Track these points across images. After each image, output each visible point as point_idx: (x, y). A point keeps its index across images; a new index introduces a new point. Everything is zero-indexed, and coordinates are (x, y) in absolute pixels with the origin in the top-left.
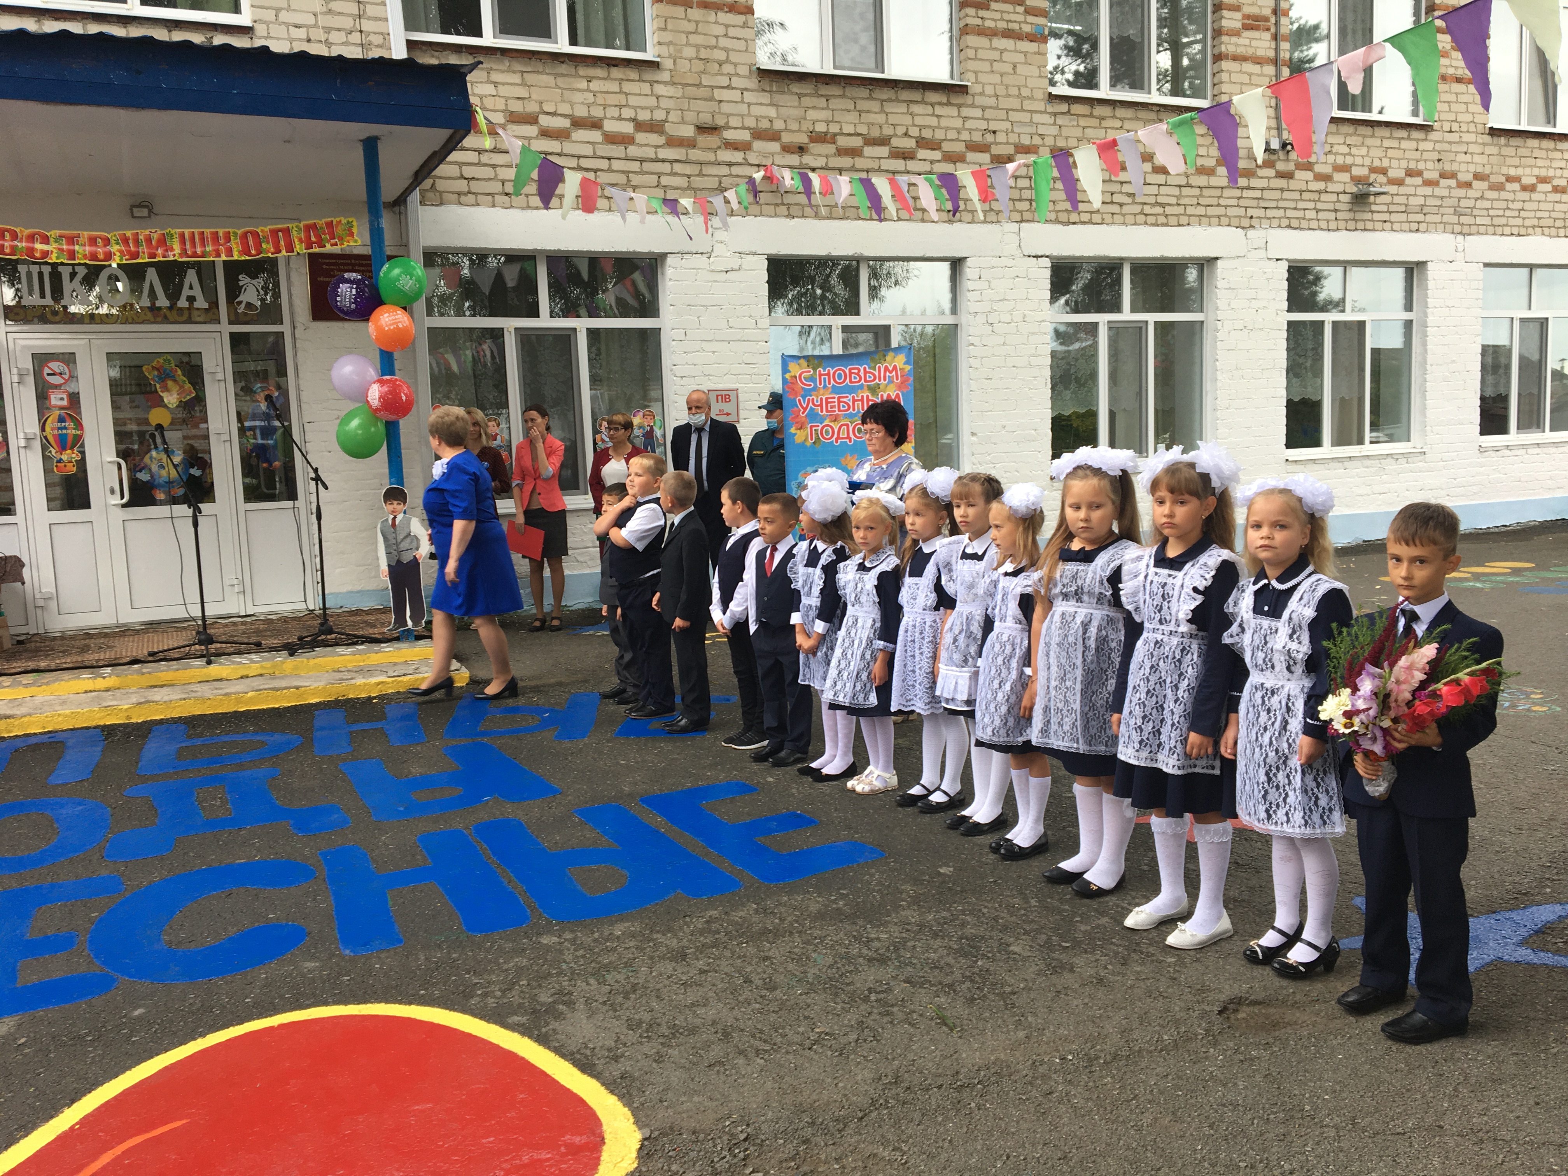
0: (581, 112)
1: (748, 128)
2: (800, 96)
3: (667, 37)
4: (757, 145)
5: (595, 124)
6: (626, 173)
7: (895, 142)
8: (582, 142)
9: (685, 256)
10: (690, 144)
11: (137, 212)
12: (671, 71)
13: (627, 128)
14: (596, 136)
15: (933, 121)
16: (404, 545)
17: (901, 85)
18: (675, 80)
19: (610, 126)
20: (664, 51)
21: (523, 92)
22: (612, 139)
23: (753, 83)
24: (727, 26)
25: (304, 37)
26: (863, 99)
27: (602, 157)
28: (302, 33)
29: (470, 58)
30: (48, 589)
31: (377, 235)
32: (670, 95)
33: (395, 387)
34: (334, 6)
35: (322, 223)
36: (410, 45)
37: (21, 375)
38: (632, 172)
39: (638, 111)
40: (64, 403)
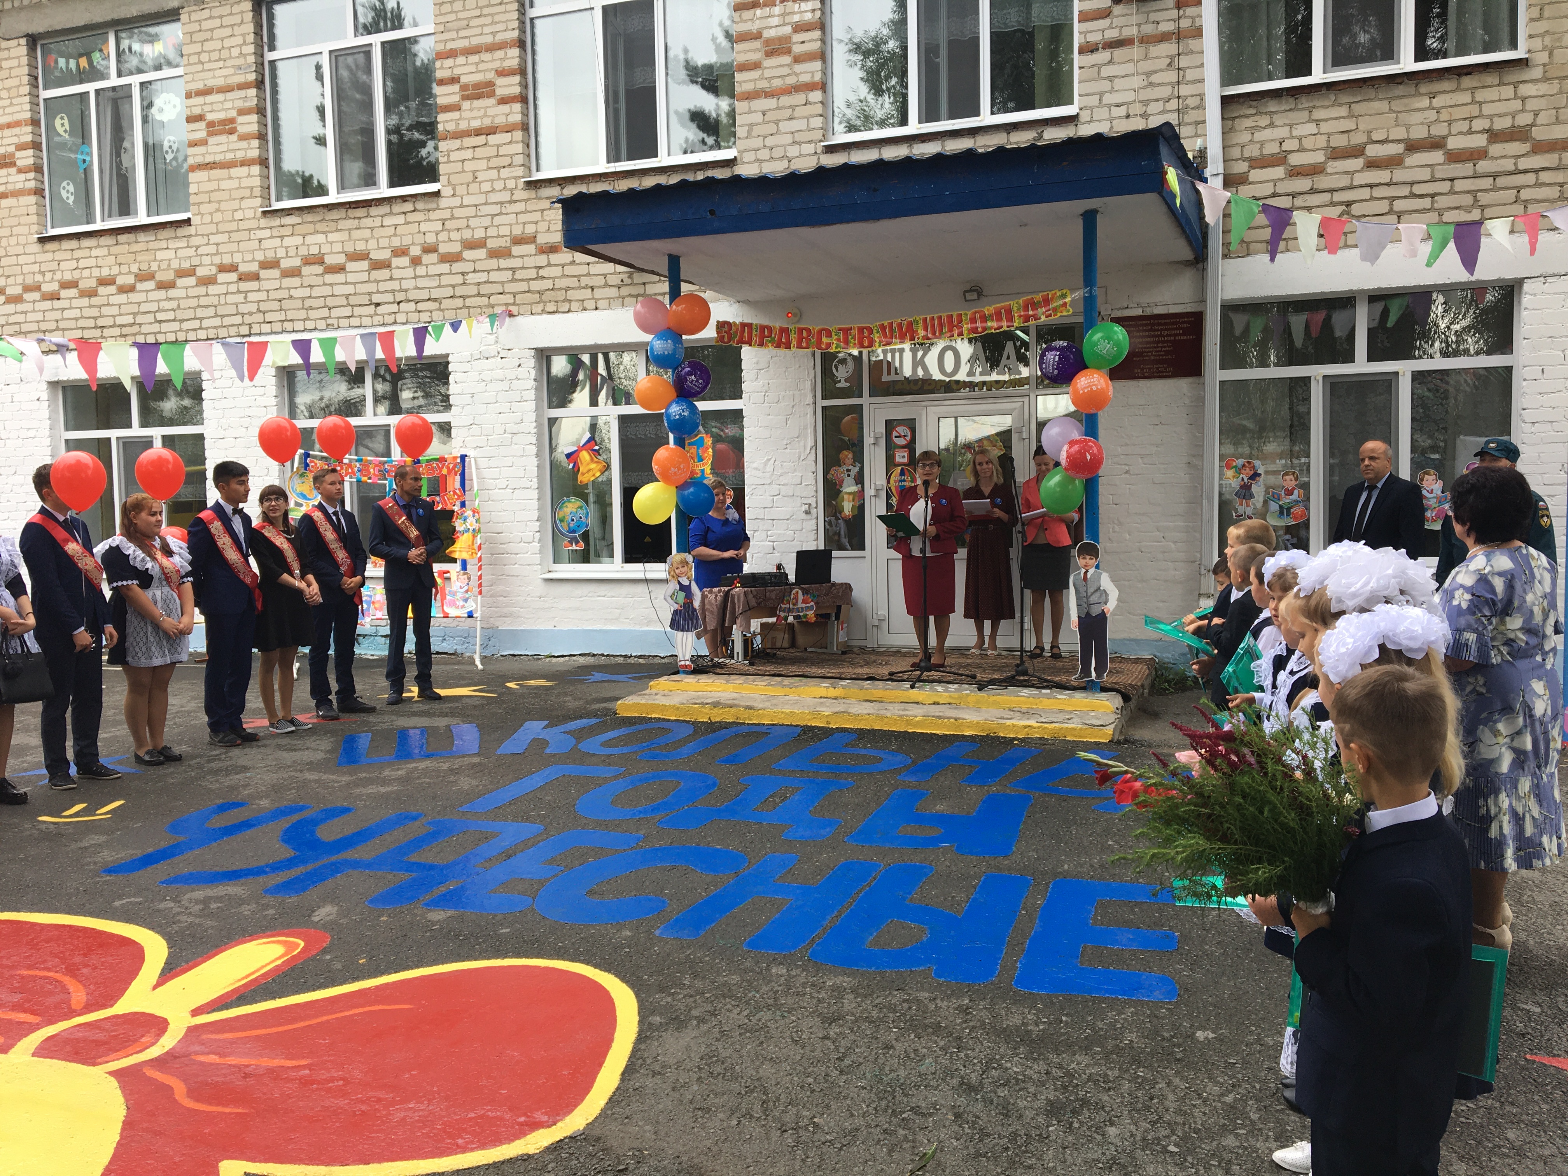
0: (1418, 133)
3: (1543, 26)
5: (1436, 144)
6: (1474, 193)
8: (1417, 166)
9: (1549, 280)
10: (1566, 146)
11: (969, 296)
12: (1544, 65)
13: (1480, 141)
14: (1437, 156)
16: (1094, 599)
18: (1549, 75)
19: (1453, 143)
20: (1537, 43)
21: (1349, 124)
22: (1455, 157)
25: (1124, 114)
27: (1443, 180)
28: (1122, 111)
29: (1291, 100)
30: (883, 612)
31: (1089, 302)
32: (1541, 93)
33: (1083, 448)
34: (1155, 78)
35: (1038, 297)
36: (1226, 101)
37: (876, 438)
38: (1481, 191)
39: (1495, 119)
40: (905, 460)
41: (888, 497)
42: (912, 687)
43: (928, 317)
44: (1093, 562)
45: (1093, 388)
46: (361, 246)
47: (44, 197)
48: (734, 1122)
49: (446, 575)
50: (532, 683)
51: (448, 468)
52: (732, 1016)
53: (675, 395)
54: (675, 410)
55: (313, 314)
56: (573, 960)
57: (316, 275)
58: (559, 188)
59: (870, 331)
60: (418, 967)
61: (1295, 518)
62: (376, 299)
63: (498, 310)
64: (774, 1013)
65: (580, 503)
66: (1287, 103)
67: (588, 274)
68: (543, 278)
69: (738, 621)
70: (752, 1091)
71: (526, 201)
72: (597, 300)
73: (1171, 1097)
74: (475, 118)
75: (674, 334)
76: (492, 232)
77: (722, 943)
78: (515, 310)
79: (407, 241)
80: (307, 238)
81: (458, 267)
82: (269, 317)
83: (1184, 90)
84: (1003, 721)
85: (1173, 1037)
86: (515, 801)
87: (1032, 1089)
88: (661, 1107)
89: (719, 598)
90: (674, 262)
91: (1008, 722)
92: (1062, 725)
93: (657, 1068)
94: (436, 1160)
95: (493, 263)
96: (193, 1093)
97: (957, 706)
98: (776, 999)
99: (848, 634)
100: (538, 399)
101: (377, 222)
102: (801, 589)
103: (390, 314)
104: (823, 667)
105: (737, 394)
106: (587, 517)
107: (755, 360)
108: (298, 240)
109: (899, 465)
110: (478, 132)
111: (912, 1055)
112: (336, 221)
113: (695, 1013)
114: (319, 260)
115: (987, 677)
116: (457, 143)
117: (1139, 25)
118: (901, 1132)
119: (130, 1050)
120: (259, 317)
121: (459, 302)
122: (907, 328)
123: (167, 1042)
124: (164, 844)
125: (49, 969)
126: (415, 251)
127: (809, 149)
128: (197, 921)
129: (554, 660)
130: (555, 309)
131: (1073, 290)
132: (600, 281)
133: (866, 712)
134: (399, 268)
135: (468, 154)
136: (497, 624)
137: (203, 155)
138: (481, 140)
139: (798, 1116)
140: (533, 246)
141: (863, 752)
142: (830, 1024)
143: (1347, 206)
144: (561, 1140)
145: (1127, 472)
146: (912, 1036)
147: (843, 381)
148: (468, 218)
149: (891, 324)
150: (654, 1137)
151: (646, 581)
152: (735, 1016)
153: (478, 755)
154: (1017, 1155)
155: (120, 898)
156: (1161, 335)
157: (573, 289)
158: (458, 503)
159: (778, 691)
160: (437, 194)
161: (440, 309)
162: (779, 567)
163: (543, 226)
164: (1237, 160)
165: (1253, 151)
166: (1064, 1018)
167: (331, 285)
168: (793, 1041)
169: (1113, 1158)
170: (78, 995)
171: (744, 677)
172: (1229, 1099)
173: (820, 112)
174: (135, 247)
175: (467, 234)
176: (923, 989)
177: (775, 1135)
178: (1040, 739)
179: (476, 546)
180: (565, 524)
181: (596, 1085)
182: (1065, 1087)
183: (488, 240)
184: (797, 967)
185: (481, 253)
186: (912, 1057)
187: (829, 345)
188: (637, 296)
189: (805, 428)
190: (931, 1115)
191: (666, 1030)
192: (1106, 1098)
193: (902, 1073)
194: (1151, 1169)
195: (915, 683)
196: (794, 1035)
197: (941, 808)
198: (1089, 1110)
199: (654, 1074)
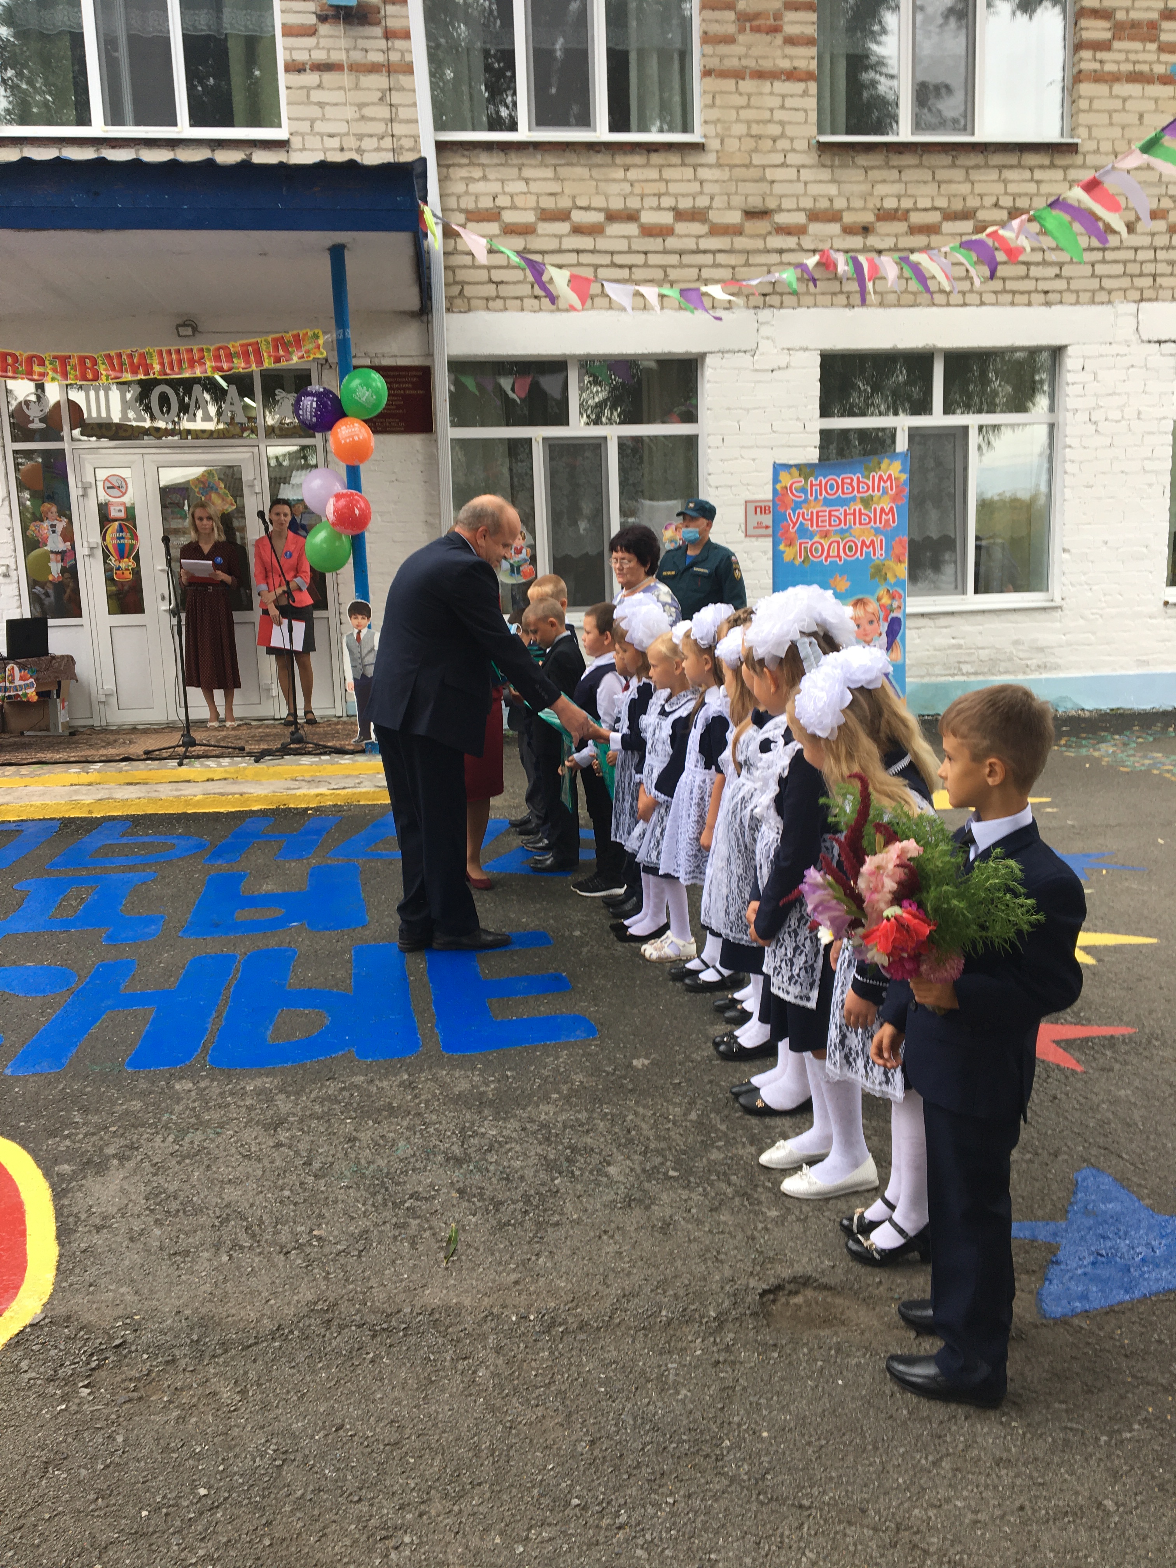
0: (617, 204)
1: (804, 210)
2: (866, 170)
3: (714, 114)
4: (815, 228)
5: (631, 216)
6: (664, 268)
7: (981, 215)
8: (616, 237)
9: (726, 355)
10: (736, 231)
11: (183, 332)
12: (717, 152)
13: (667, 218)
14: (632, 229)
15: (1032, 188)
17: (992, 148)
18: (721, 161)
19: (647, 217)
20: (711, 130)
21: (555, 187)
22: (648, 231)
23: (811, 158)
24: (784, 97)
25: (338, 146)
26: (944, 167)
27: (638, 252)
28: (336, 143)
29: (502, 154)
30: (109, 686)
31: (343, 346)
32: (715, 178)
33: (351, 502)
34: (367, 111)
35: (290, 336)
36: (441, 147)
37: (85, 489)
38: (670, 267)
39: (680, 199)
40: (122, 515)
41: (106, 557)
42: (180, 764)
45: (356, 438)
48: (225, 1258)
52: (156, 1145)
64: (204, 1131)
66: (497, 158)
70: (227, 1220)
73: (644, 1126)
77: (96, 1068)
83: (399, 129)
84: (293, 792)
85: (615, 1070)
87: (518, 1148)
88: (127, 1262)
91: (299, 792)
92: (354, 790)
93: (98, 1221)
97: (235, 781)
98: (198, 1117)
99: (70, 712)
102: (17, 663)
104: (58, 752)
109: (116, 520)
111: (381, 1142)
113: (110, 1151)
115: (257, 748)
117: (347, 50)
118: (414, 1223)
122: (140, 361)
131: (325, 333)
133: (134, 796)
139: (295, 1235)
141: (147, 839)
142: (275, 1130)
144: (21, 1332)
146: (371, 1123)
147: (37, 420)
150: (136, 1298)
152: (160, 1144)
154: (539, 1216)
156: (391, 389)
159: (17, 782)
164: (453, 210)
165: (468, 203)
166: (509, 1073)
168: (244, 1156)
169: (627, 1195)
172: (693, 1116)
176: (354, 1074)
177: (280, 1259)
178: (335, 806)
181: (29, 1258)
182: (548, 1139)
184: (203, 1078)
186: (380, 1145)
187: (42, 376)
190: (434, 1198)
191: (84, 1177)
192: (589, 1140)
193: (382, 1163)
194: (664, 1196)
195: (182, 760)
196: (241, 1149)
197: (268, 887)
198: (581, 1155)
199: (98, 1229)
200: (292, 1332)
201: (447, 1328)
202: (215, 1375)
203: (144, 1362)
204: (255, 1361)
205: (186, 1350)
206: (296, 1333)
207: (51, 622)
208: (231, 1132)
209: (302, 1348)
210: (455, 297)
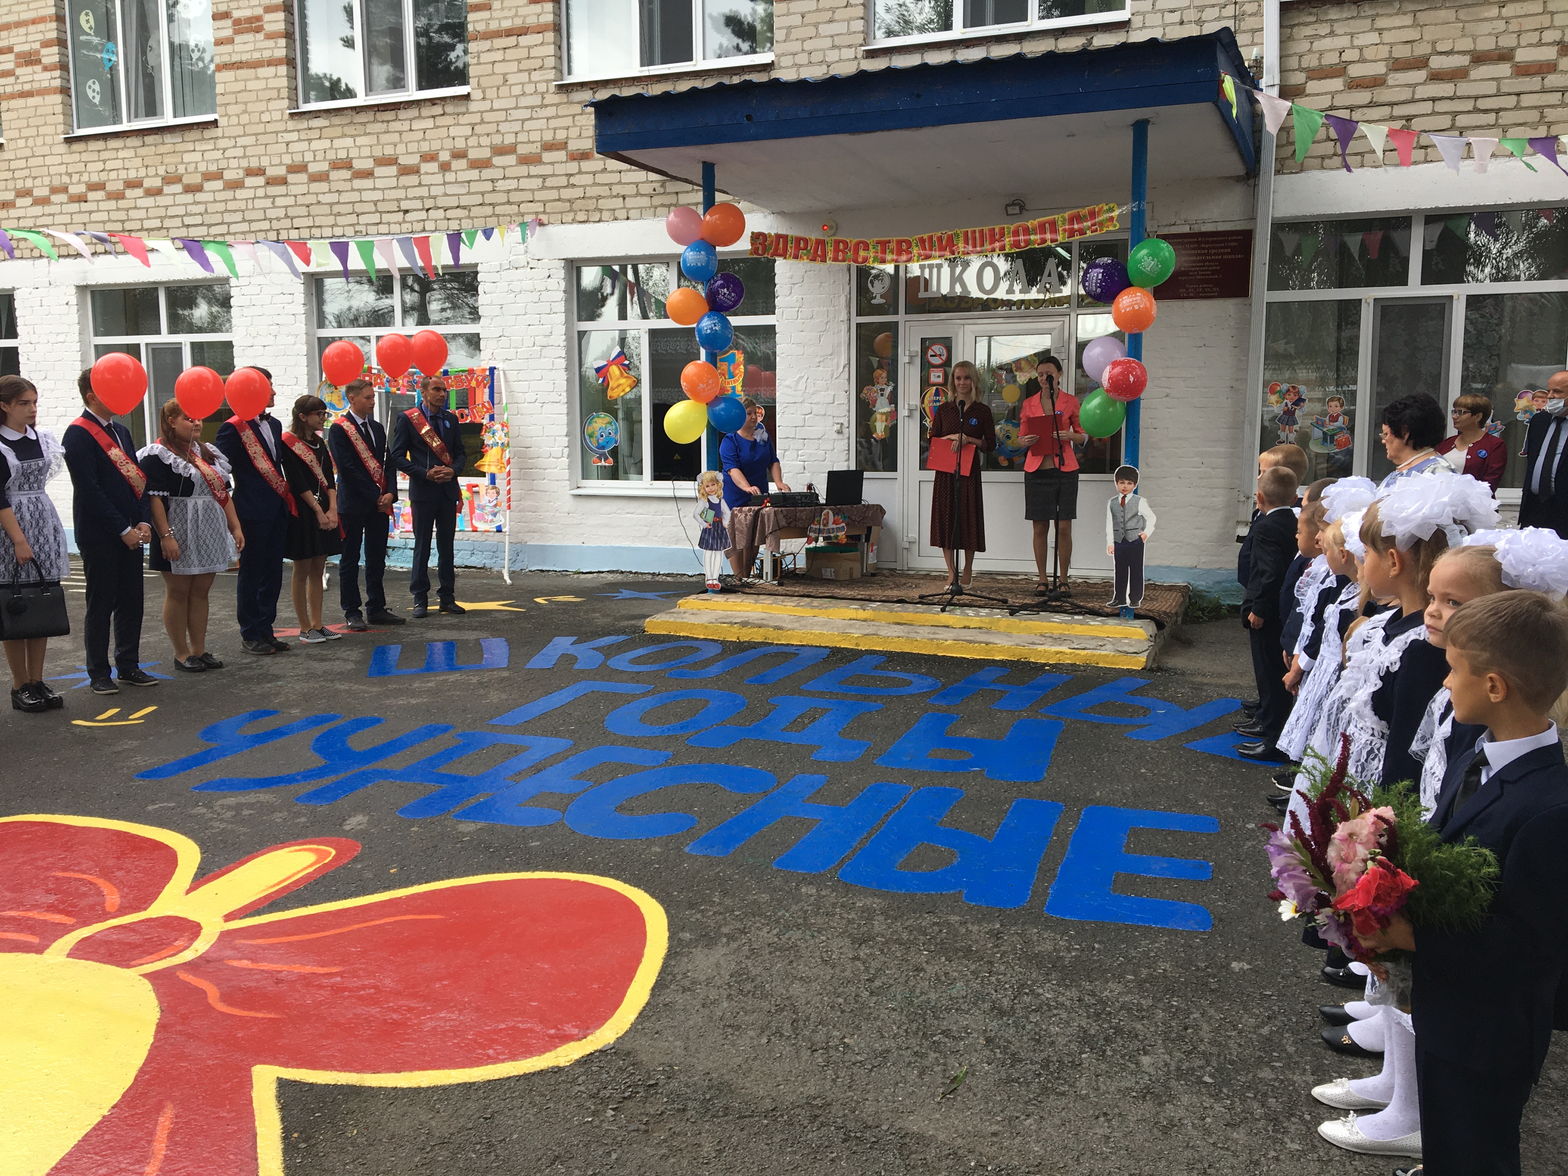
0: (1486, 44)
5: (1504, 56)
6: (1540, 108)
11: (1011, 210)
13: (1549, 54)
14: (1504, 69)
16: (1130, 525)
19: (1522, 56)
21: (1413, 34)
22: (1523, 70)
25: (1178, 20)
27: (1509, 94)
28: (1176, 17)
29: (1354, 7)
30: (912, 534)
31: (1137, 218)
33: (1127, 369)
35: (1085, 211)
36: (1286, 8)
37: (911, 357)
38: (1549, 106)
40: (940, 380)
41: (922, 418)
42: (943, 610)
43: (969, 230)
44: (1132, 487)
45: (1136, 307)
46: (389, 151)
47: (70, 97)
48: (764, 1040)
49: (475, 489)
50: (561, 598)
51: (477, 380)
52: (761, 934)
53: (707, 308)
54: (706, 324)
55: (341, 220)
56: (602, 874)
57: (344, 180)
58: (591, 92)
59: (909, 244)
60: (448, 878)
61: (1339, 446)
62: (405, 205)
63: (528, 218)
64: (804, 932)
65: (609, 418)
66: (1349, 11)
67: (620, 183)
68: (574, 186)
69: (768, 541)
70: (782, 1010)
71: (557, 105)
72: (628, 210)
73: (1205, 1027)
74: (506, 18)
75: (707, 245)
76: (522, 137)
77: (751, 861)
78: (544, 218)
79: (436, 146)
80: (335, 141)
81: (488, 173)
82: (297, 223)
84: (1035, 647)
85: (1207, 967)
86: (544, 716)
87: (1064, 1016)
88: (691, 1023)
89: (749, 517)
90: (709, 169)
91: (1042, 648)
92: (1094, 652)
93: (687, 984)
94: (467, 1070)
95: (523, 170)
96: (226, 998)
97: (988, 631)
98: (805, 919)
99: (878, 556)
100: (568, 311)
101: (406, 126)
102: (832, 510)
103: (418, 221)
104: (853, 589)
105: (771, 310)
106: (616, 433)
107: (789, 274)
108: (326, 144)
109: (934, 385)
110: (509, 33)
111: (943, 978)
112: (364, 124)
113: (725, 930)
114: (347, 164)
115: (1018, 601)
116: (487, 44)
118: (933, 1055)
119: (164, 953)
120: (287, 223)
121: (488, 210)
122: (948, 241)
123: (200, 946)
124: (196, 750)
125: (84, 872)
126: (445, 156)
127: (849, 53)
128: (229, 827)
129: (582, 576)
130: (584, 218)
131: (1120, 205)
132: (632, 190)
133: (896, 635)
134: (427, 174)
135: (499, 55)
136: (526, 539)
137: (230, 54)
138: (512, 41)
139: (829, 1037)
140: (564, 153)
141: (893, 674)
142: (860, 945)
143: (1407, 120)
144: (591, 1054)
145: (1167, 396)
146: (943, 959)
147: (878, 296)
148: (498, 123)
149: (931, 238)
150: (684, 1053)
151: (675, 498)
152: (766, 935)
153: (508, 669)
154: (1049, 1081)
155: (153, 802)
156: (1208, 254)
157: (604, 197)
158: (487, 416)
159: (807, 612)
160: (467, 97)
161: (469, 217)
162: (810, 487)
163: (574, 132)
164: (1294, 70)
165: (1310, 61)
166: (1096, 946)
167: (359, 190)
168: (823, 961)
169: (1147, 1087)
170: (113, 898)
171: (773, 598)
172: (1265, 1031)
173: (862, 15)
174: (162, 149)
175: (497, 140)
176: (953, 913)
177: (805, 1054)
178: (1072, 665)
179: (505, 461)
180: (594, 440)
181: (626, 999)
182: (1098, 1015)
183: (519, 146)
184: (827, 887)
185: (511, 159)
186: (942, 981)
187: (865, 260)
188: (669, 206)
189: (839, 345)
190: (962, 1039)
191: (696, 947)
192: (1139, 1026)
193: (933, 996)
194: (1185, 1099)
195: (946, 605)
196: (824, 955)
197: (971, 732)
198: (1122, 1038)
199: (684, 990)
200: (782, 1116)
201: (912, 1153)
202: (708, 1131)
203: (663, 1104)
204: (742, 1130)
205: (696, 1105)
206: (785, 1117)
207: (866, 474)
208: (824, 938)
209: (782, 1132)
210: (1287, 158)
